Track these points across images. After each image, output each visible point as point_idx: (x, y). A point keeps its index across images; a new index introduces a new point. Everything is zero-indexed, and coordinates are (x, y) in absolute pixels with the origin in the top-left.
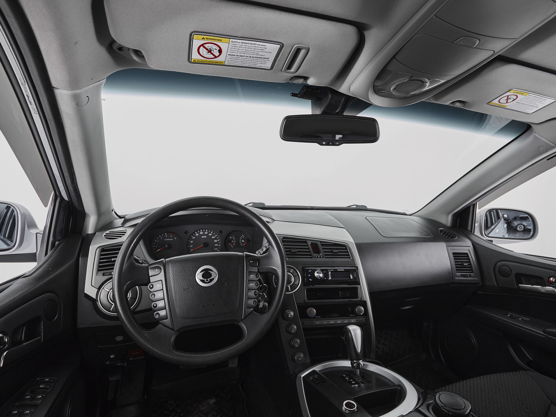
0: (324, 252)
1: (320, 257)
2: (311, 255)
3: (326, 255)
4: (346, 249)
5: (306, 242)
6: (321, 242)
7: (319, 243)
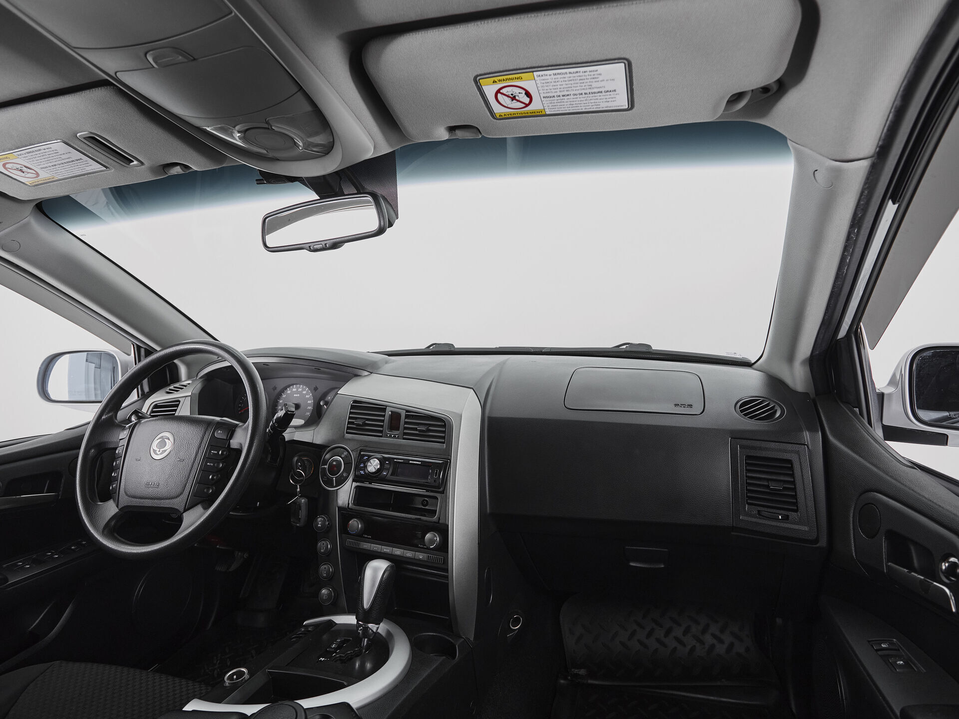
0: (405, 428)
1: (394, 437)
2: (381, 432)
3: (405, 434)
4: (444, 426)
5: (384, 410)
6: (407, 411)
7: (403, 414)
